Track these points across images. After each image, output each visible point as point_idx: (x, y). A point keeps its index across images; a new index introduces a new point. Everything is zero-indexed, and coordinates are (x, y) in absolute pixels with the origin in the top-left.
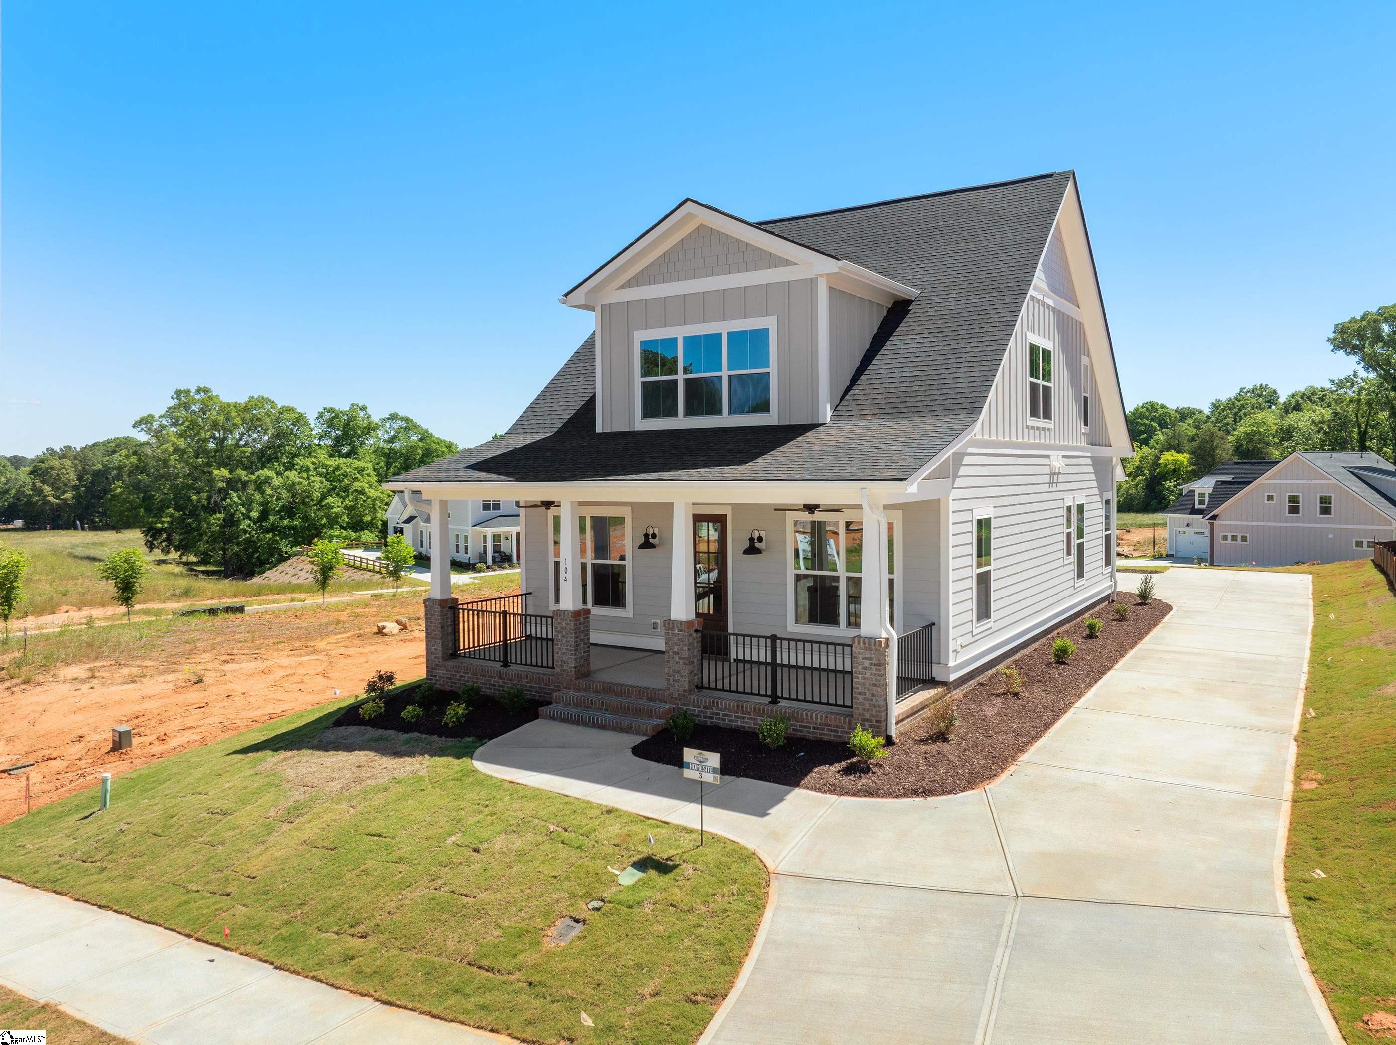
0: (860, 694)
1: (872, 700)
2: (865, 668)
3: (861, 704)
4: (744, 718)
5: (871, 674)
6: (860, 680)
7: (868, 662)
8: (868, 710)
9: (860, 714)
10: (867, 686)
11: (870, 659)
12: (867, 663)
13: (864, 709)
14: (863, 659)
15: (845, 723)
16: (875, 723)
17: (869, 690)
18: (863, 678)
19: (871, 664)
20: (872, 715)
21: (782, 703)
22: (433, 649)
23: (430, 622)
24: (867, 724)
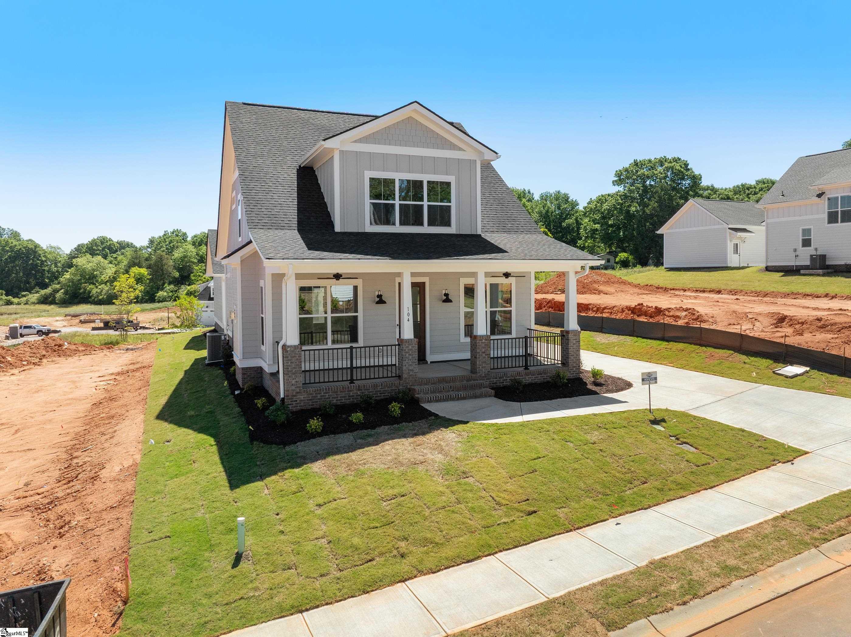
0: (572, 356)
12: (574, 342)
18: (573, 348)
21: (531, 368)
22: (293, 382)
23: (291, 363)
24: (574, 369)
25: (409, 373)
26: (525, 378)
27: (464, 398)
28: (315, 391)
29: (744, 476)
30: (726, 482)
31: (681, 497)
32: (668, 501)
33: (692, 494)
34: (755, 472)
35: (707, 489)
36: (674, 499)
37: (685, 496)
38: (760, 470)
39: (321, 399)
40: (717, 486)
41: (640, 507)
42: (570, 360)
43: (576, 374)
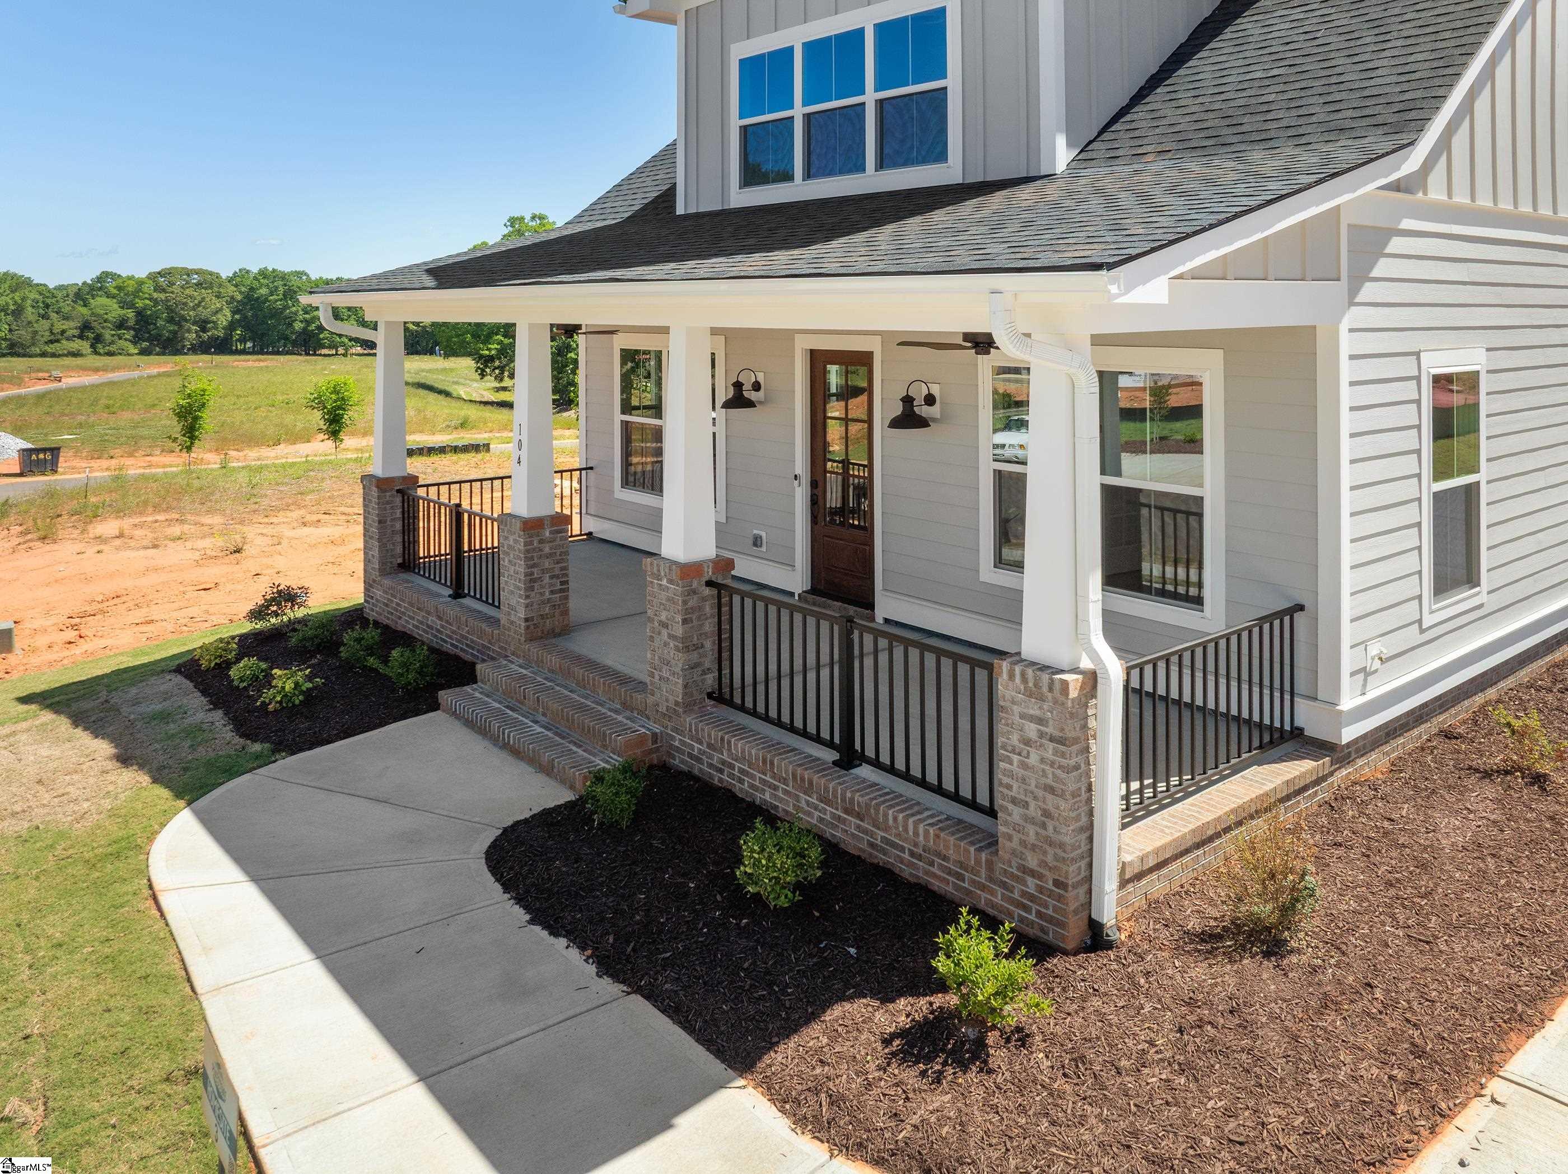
0: (1014, 801)
1: (1044, 826)
2: (1027, 742)
3: (1018, 829)
4: (776, 788)
5: (1042, 760)
6: (1015, 767)
7: (1033, 726)
8: (1034, 848)
9: (1014, 853)
10: (1033, 787)
11: (1040, 721)
12: (1032, 730)
13: (1023, 843)
14: (1022, 716)
15: (978, 862)
16: (1050, 885)
17: (1035, 798)
18: (1024, 766)
19: (1041, 735)
20: (1043, 863)
24: (1031, 882)
25: (510, 613)
28: (390, 588)
42: (1006, 823)
43: (1039, 914)
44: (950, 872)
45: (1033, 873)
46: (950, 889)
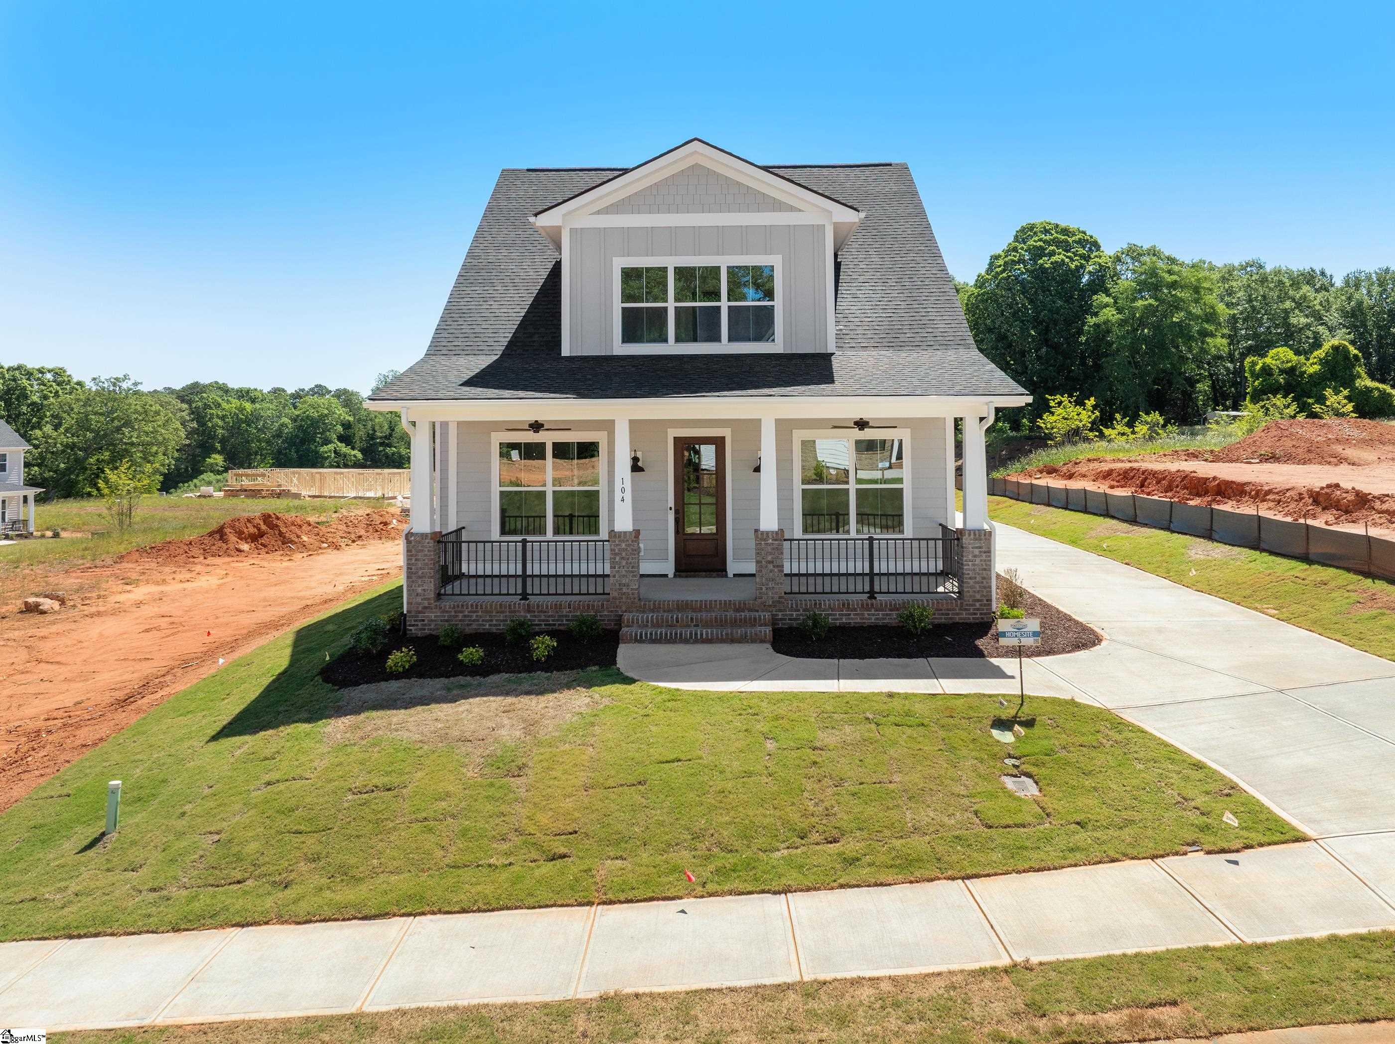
0: (970, 578)
1: (982, 582)
2: (975, 556)
3: (972, 587)
5: (981, 561)
6: (970, 567)
7: (977, 550)
8: (978, 592)
9: (971, 596)
10: (978, 571)
11: (980, 548)
14: (973, 548)
15: (957, 605)
17: (979, 574)
18: (974, 565)
19: (980, 552)
21: (879, 597)
22: (419, 590)
23: (416, 560)
24: (978, 604)
25: (621, 589)
26: (863, 614)
27: (708, 641)
28: (454, 607)
29: (1076, 865)
30: (1017, 873)
31: (876, 885)
32: (842, 886)
33: (911, 882)
34: (1113, 861)
35: (953, 879)
36: (858, 886)
37: (890, 885)
38: (1133, 858)
39: (463, 621)
40: (988, 875)
41: (767, 888)
42: (968, 587)
43: (981, 614)
44: (943, 614)
45: (978, 601)
46: (943, 620)
